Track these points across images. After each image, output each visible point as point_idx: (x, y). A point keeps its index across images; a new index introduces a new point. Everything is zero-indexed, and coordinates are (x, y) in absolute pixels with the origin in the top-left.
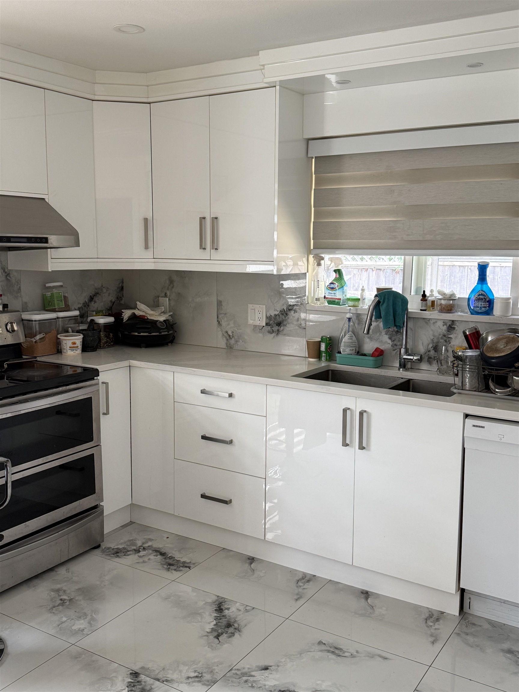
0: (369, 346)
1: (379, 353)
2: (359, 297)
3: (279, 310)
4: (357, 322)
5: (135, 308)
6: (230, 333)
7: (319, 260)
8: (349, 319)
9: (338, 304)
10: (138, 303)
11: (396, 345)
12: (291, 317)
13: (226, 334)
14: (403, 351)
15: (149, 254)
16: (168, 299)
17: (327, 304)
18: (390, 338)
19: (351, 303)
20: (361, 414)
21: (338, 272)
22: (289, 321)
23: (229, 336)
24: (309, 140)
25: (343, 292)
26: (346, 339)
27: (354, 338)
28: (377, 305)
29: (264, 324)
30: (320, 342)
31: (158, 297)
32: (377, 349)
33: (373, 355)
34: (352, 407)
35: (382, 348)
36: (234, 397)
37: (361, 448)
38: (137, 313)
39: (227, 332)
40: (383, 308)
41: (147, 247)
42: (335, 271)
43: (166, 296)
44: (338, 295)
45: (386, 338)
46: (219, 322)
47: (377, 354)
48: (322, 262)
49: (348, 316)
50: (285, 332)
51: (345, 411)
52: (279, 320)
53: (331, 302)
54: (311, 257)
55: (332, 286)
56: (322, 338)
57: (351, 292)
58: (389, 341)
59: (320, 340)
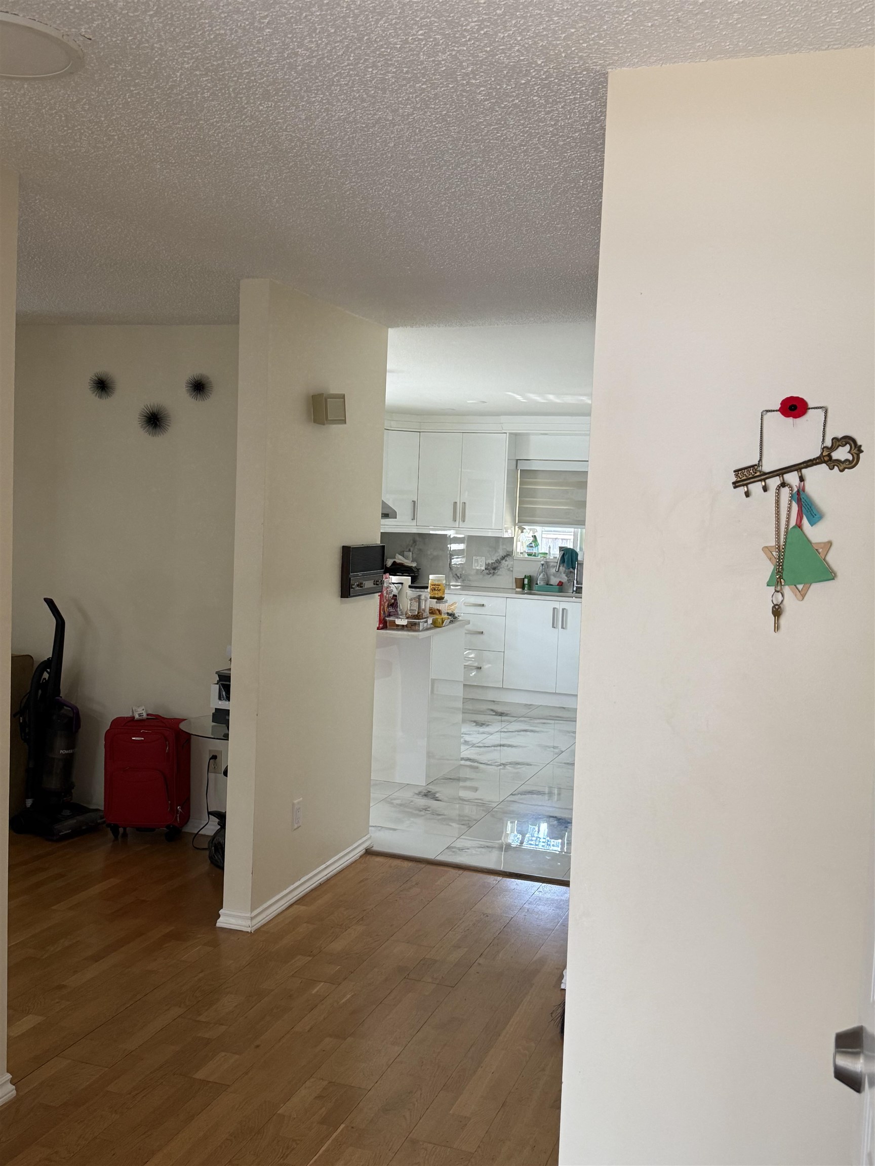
0: (554, 581)
1: (561, 584)
6: (459, 575)
7: (522, 530)
10: (397, 555)
11: (570, 580)
12: (503, 564)
14: (575, 582)
15: (414, 523)
16: (411, 553)
17: (526, 556)
19: (542, 555)
20: (563, 610)
21: (535, 537)
24: (517, 460)
25: (538, 549)
26: (541, 576)
27: (546, 576)
29: (483, 568)
30: (524, 579)
31: (404, 551)
33: (558, 585)
34: (557, 607)
35: (562, 581)
37: (562, 628)
38: (398, 561)
39: (456, 574)
40: (566, 557)
41: (413, 519)
42: (532, 536)
43: (409, 551)
44: (535, 550)
45: (564, 576)
46: (451, 568)
49: (542, 562)
51: (554, 609)
52: (494, 566)
53: (530, 555)
54: (517, 527)
55: (531, 545)
56: (525, 576)
58: (566, 578)
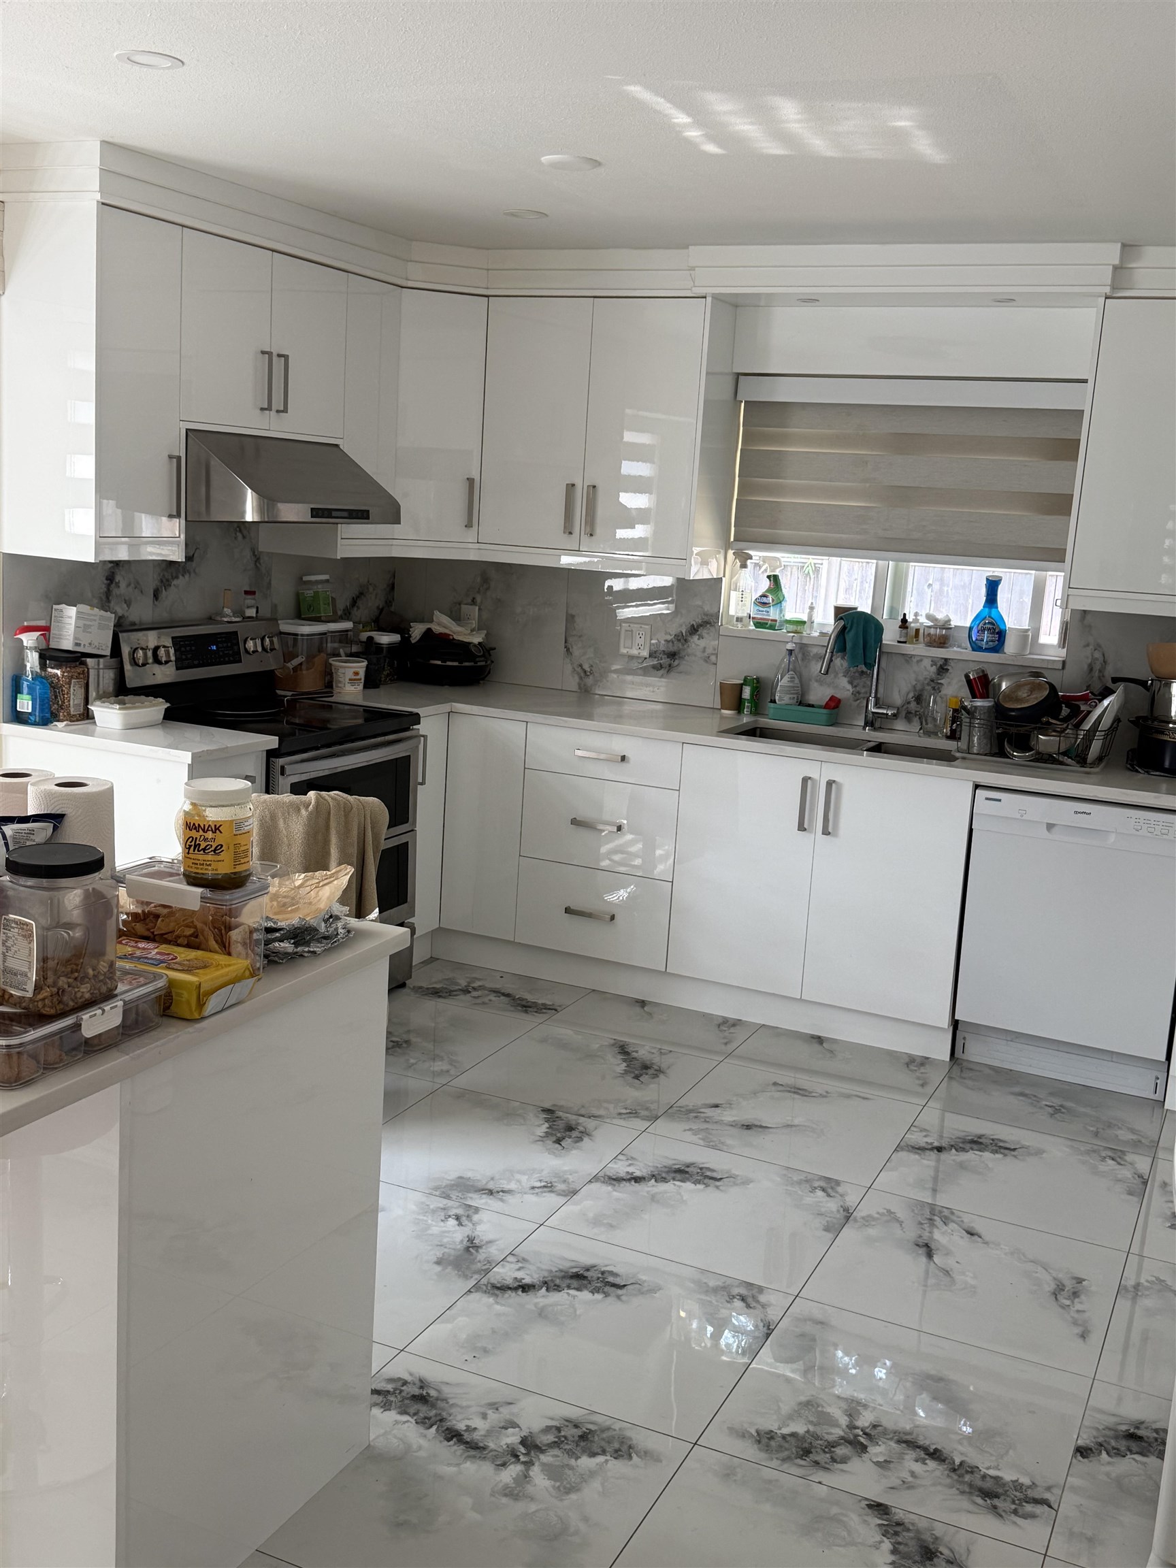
0: (819, 694)
1: (834, 704)
2: (805, 619)
3: (673, 633)
4: (800, 656)
5: (431, 621)
6: (586, 667)
7: (744, 559)
8: (790, 652)
9: (772, 628)
10: (437, 613)
11: (859, 693)
12: (693, 645)
13: (579, 669)
14: (872, 700)
15: (471, 536)
16: (477, 608)
17: (752, 627)
18: (851, 682)
19: (791, 628)
20: (830, 784)
21: (774, 579)
22: (689, 651)
23: (585, 672)
24: (738, 375)
25: (781, 611)
26: (784, 682)
27: (797, 681)
28: (842, 634)
29: (645, 653)
30: (742, 685)
31: (460, 604)
32: (832, 698)
33: (827, 706)
34: (815, 775)
35: (838, 696)
36: (628, 762)
37: (826, 832)
38: (437, 629)
39: (581, 666)
40: (849, 637)
41: (469, 525)
42: (769, 577)
43: (473, 602)
44: (773, 614)
45: (844, 682)
46: (568, 650)
47: (833, 704)
48: (749, 561)
49: (790, 646)
50: (681, 668)
51: (805, 780)
52: (672, 649)
53: (760, 624)
54: (730, 552)
55: (764, 600)
56: (745, 679)
57: (793, 610)
58: (849, 687)
59: (742, 682)
